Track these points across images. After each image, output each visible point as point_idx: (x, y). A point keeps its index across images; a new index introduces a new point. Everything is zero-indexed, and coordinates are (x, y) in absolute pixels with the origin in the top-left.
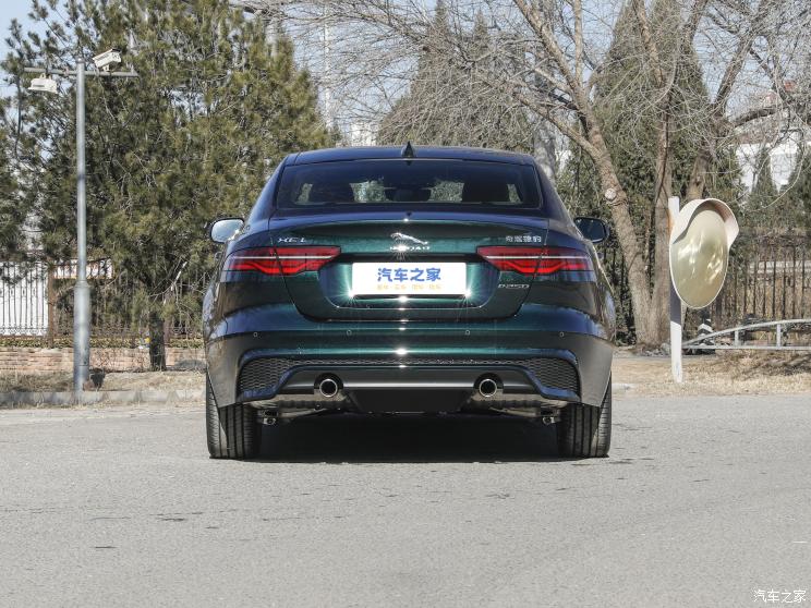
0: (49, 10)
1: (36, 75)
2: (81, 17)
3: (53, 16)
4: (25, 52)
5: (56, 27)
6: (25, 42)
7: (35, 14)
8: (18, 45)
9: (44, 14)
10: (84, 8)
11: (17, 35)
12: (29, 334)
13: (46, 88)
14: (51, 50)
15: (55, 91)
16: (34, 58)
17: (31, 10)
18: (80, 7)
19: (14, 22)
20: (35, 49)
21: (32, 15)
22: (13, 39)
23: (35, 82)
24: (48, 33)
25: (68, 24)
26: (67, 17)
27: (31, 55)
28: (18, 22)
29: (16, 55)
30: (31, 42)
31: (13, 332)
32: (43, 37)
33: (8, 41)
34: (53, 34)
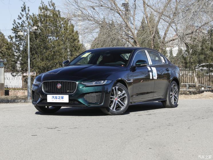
0: (22, 17)
1: (19, 31)
2: (29, 19)
3: (23, 19)
4: (17, 26)
5: (23, 21)
6: (17, 24)
7: (19, 18)
8: (15, 25)
9: (21, 18)
10: (29, 17)
11: (15, 23)
12: (18, 87)
13: (21, 34)
14: (22, 26)
15: (23, 35)
16: (19, 28)
17: (18, 17)
18: (28, 17)
19: (14, 20)
20: (19, 26)
21: (18, 19)
22: (14, 24)
23: (19, 33)
24: (22, 22)
25: (26, 21)
26: (26, 19)
27: (18, 27)
28: (15, 20)
29: (15, 27)
30: (18, 24)
31: (15, 87)
32: (21, 23)
33: (13, 24)
34: (23, 23)
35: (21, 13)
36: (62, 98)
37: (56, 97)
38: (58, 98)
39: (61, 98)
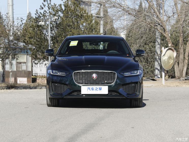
0: (44, 7)
1: (40, 21)
2: (50, 9)
3: (44, 9)
4: (39, 16)
5: (45, 11)
6: (39, 14)
7: (41, 8)
8: (37, 15)
9: (43, 8)
10: (51, 7)
11: (37, 13)
13: (42, 24)
14: (44, 16)
15: (44, 24)
16: (41, 17)
17: (40, 8)
18: (50, 7)
19: (37, 10)
20: (41, 15)
21: (40, 9)
22: (36, 13)
23: (40, 23)
25: (48, 10)
27: (40, 17)
28: (38, 10)
29: (37, 17)
32: (42, 13)
33: (35, 14)
34: (44, 12)
35: (43, 3)
36: (100, 89)
37: (92, 88)
38: (95, 89)
39: (98, 89)
